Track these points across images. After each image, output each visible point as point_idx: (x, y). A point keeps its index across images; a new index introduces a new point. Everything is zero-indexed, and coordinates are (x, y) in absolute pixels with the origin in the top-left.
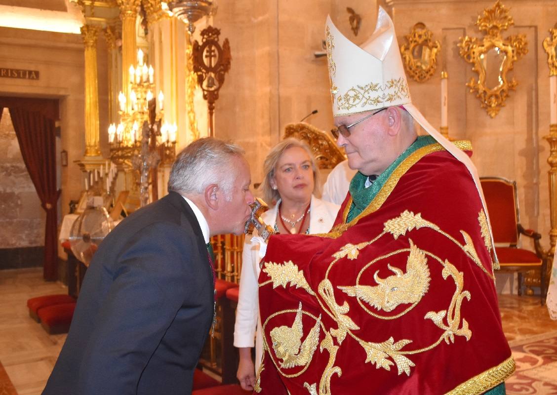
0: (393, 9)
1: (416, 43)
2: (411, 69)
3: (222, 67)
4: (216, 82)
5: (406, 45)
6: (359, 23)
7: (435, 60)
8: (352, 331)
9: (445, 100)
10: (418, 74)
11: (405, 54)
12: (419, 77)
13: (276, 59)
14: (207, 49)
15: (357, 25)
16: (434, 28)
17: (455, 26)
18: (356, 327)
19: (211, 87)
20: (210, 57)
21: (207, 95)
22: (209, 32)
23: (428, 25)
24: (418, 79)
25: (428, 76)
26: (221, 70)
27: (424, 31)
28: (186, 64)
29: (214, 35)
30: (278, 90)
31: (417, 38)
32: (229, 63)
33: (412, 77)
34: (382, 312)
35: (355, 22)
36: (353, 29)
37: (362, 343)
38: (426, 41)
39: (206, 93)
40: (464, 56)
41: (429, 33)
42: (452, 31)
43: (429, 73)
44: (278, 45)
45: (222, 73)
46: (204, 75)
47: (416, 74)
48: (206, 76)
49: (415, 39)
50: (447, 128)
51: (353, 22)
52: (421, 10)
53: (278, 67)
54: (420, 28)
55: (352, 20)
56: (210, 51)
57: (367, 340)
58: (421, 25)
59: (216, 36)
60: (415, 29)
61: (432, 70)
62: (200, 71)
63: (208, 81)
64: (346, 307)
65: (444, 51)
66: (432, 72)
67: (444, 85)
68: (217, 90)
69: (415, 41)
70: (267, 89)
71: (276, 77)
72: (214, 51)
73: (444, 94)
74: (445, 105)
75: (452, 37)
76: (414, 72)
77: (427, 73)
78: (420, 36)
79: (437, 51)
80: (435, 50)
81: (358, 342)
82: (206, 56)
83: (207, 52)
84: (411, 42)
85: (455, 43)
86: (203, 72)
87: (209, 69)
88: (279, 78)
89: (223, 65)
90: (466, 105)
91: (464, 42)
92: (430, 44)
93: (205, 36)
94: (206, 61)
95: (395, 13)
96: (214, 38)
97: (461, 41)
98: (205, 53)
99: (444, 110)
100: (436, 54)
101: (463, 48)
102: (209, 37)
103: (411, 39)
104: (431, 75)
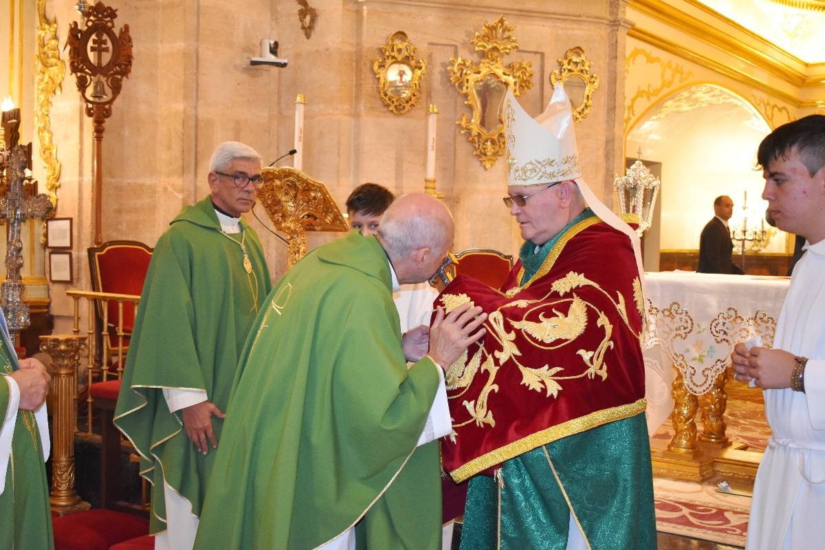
0: (365, 8)
1: (394, 60)
2: (386, 95)
3: (118, 68)
4: (108, 91)
5: (380, 60)
6: (313, 20)
7: (418, 85)
8: (515, 356)
9: (433, 143)
10: (395, 103)
11: (379, 73)
12: (396, 107)
13: (194, 62)
14: (94, 37)
15: (310, 23)
16: (418, 41)
17: (445, 42)
18: (518, 353)
19: (100, 97)
20: (99, 50)
21: (92, 109)
22: (98, 13)
23: (410, 35)
24: (394, 110)
25: (407, 107)
26: (117, 73)
27: (405, 44)
28: (37, 53)
29: (106, 17)
30: (196, 108)
31: (395, 54)
32: (130, 63)
33: (388, 106)
34: (542, 343)
35: (308, 18)
36: (303, 28)
37: (521, 367)
38: (407, 58)
39: (90, 106)
40: (455, 83)
41: (412, 48)
42: (439, 47)
43: (410, 103)
44: (197, 40)
45: (119, 77)
46: (88, 77)
47: (393, 102)
48: (91, 80)
49: (393, 54)
50: (434, 181)
51: (305, 18)
52: (402, 14)
53: (197, 74)
54: (401, 39)
55: (302, 14)
56: (99, 42)
57: (525, 365)
58: (401, 35)
59: (109, 19)
60: (393, 40)
61: (413, 98)
62: (82, 70)
63: (95, 88)
64: (513, 336)
65: (429, 73)
66: (412, 102)
67: (432, 121)
68: (110, 102)
69: (393, 57)
70: (180, 106)
71: (193, 89)
72: (105, 42)
73: (432, 135)
74: (433, 149)
75: (441, 57)
76: (390, 99)
77: (407, 102)
78: (400, 51)
79: (422, 74)
80: (418, 72)
81: (517, 366)
82: (93, 49)
83: (95, 42)
84: (388, 57)
85: (444, 65)
86: (86, 73)
87: (96, 70)
88: (197, 91)
89: (120, 66)
90: (455, 150)
91: (457, 65)
92: (413, 63)
93: (92, 18)
94: (92, 56)
95: (368, 14)
96: (107, 22)
97: (452, 64)
98: (90, 44)
99: (432, 155)
100: (420, 78)
101: (454, 73)
102: (99, 19)
103: (387, 54)
104: (412, 105)
